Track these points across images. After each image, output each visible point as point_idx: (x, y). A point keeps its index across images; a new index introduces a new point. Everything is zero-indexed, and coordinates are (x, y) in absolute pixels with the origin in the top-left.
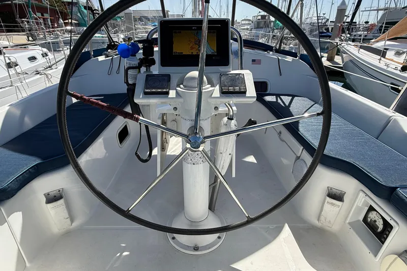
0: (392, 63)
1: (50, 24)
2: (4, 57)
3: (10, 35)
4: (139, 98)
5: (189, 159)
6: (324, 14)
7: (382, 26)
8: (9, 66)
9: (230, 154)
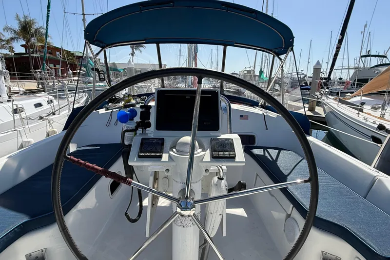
0: (370, 117)
1: (60, 74)
2: (13, 105)
3: (23, 82)
4: (134, 161)
5: (179, 222)
6: (302, 71)
7: (354, 84)
8: (15, 111)
9: (220, 215)
